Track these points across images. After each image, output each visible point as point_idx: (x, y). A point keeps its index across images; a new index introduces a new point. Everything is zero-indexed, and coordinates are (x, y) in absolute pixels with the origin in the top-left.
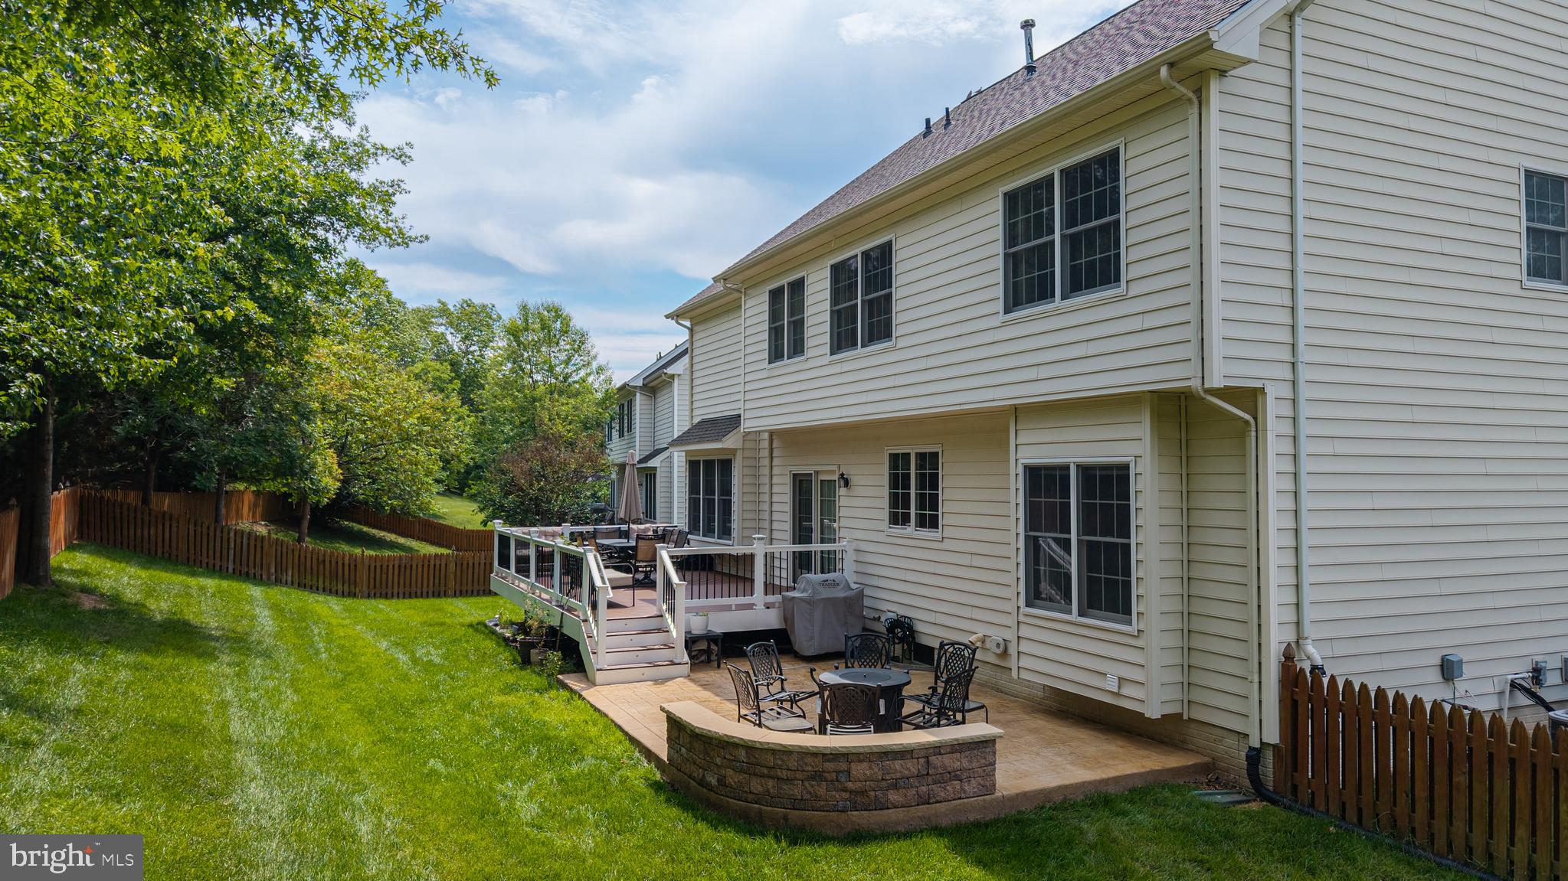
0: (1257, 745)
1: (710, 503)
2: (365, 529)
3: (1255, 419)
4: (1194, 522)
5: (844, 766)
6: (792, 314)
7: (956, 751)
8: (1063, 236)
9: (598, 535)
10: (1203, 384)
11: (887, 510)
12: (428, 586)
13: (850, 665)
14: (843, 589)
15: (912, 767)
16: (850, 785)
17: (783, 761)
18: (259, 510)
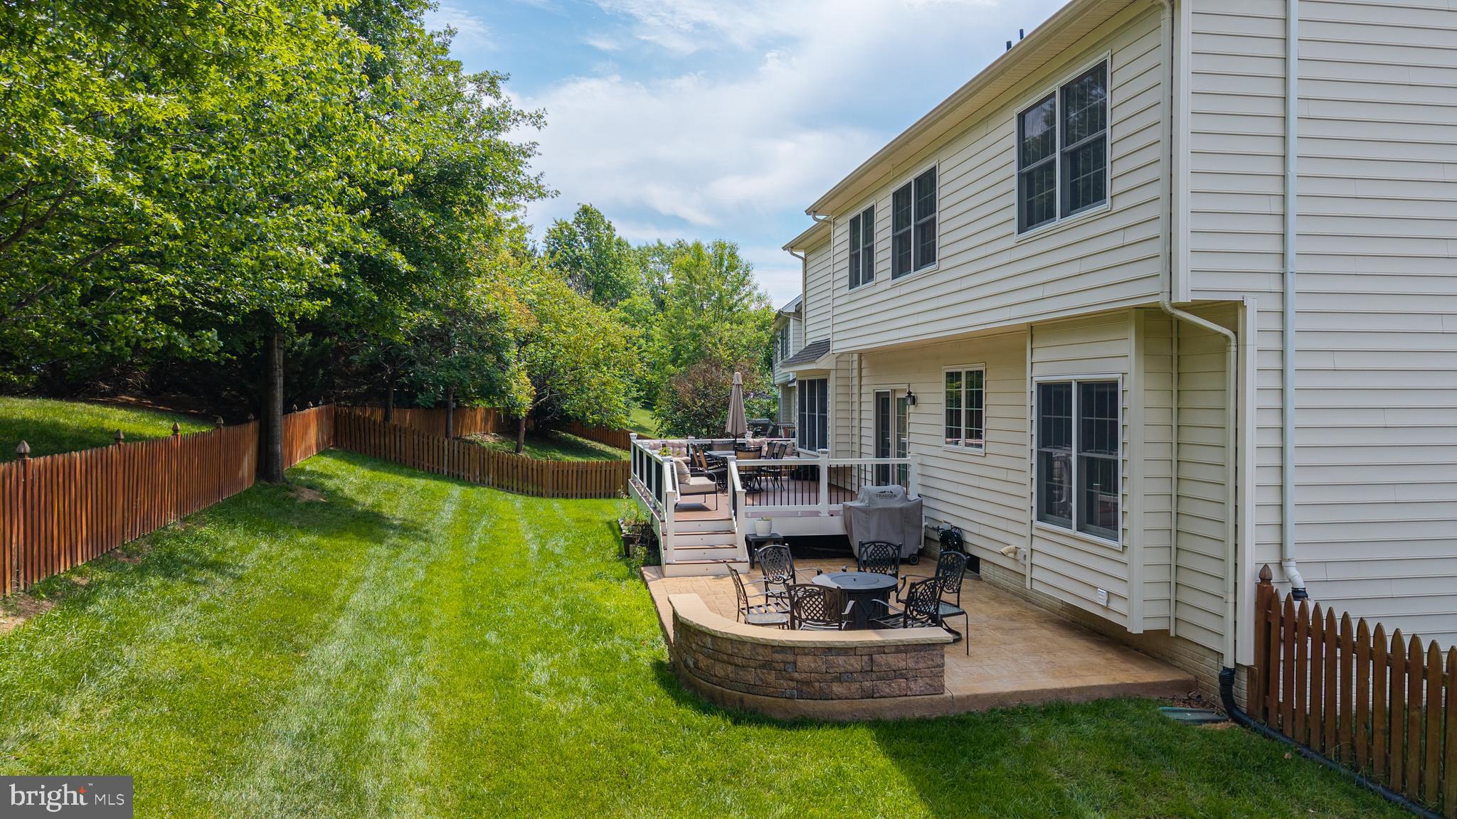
0: (1230, 665)
1: (812, 418)
2: (580, 439)
3: (1236, 333)
4: (1184, 439)
5: (790, 658)
6: (866, 242)
7: (901, 652)
8: (1062, 154)
9: (715, 447)
10: (1171, 299)
11: (944, 426)
12: (600, 488)
13: (862, 569)
14: (901, 499)
15: (855, 663)
16: (796, 675)
17: (739, 650)
18: (490, 424)
